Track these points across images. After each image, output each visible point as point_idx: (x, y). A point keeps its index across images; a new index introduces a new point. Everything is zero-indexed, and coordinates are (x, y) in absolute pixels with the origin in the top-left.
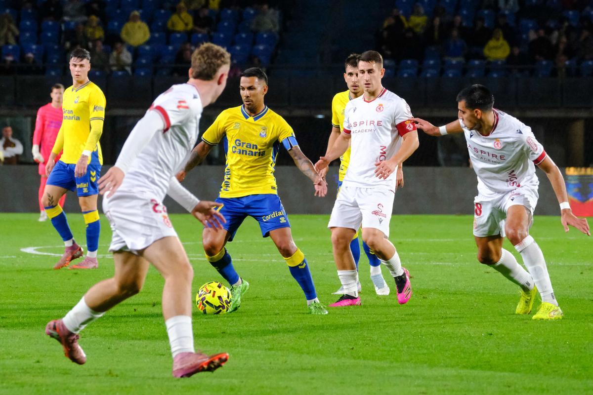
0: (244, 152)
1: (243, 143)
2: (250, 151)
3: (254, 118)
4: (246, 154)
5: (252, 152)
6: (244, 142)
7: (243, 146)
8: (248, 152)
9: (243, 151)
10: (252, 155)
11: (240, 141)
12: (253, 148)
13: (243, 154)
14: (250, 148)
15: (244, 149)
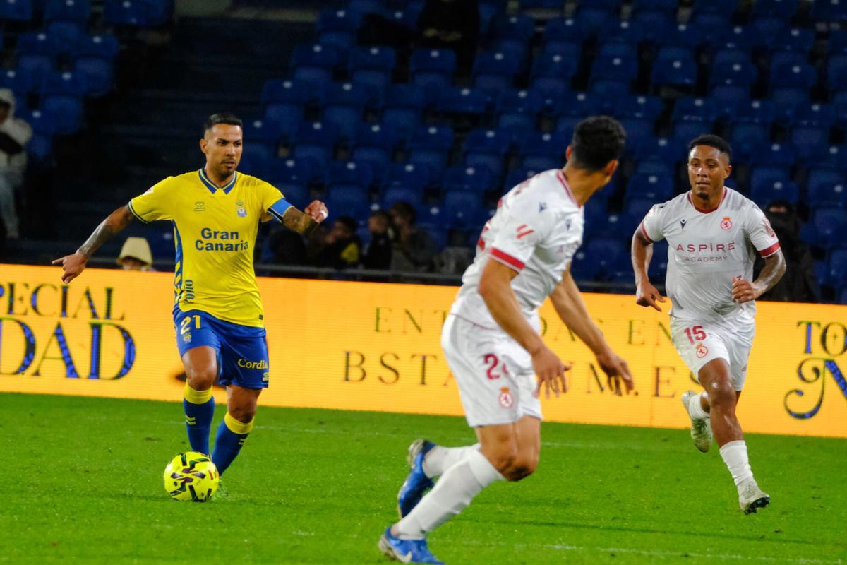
0: (219, 247)
1: (216, 233)
2: (227, 245)
3: (224, 190)
4: (222, 249)
5: (232, 245)
6: (216, 231)
7: (215, 237)
8: (225, 247)
9: (217, 245)
10: (232, 250)
11: (209, 230)
12: (232, 238)
13: (217, 249)
14: (227, 238)
15: (218, 243)
